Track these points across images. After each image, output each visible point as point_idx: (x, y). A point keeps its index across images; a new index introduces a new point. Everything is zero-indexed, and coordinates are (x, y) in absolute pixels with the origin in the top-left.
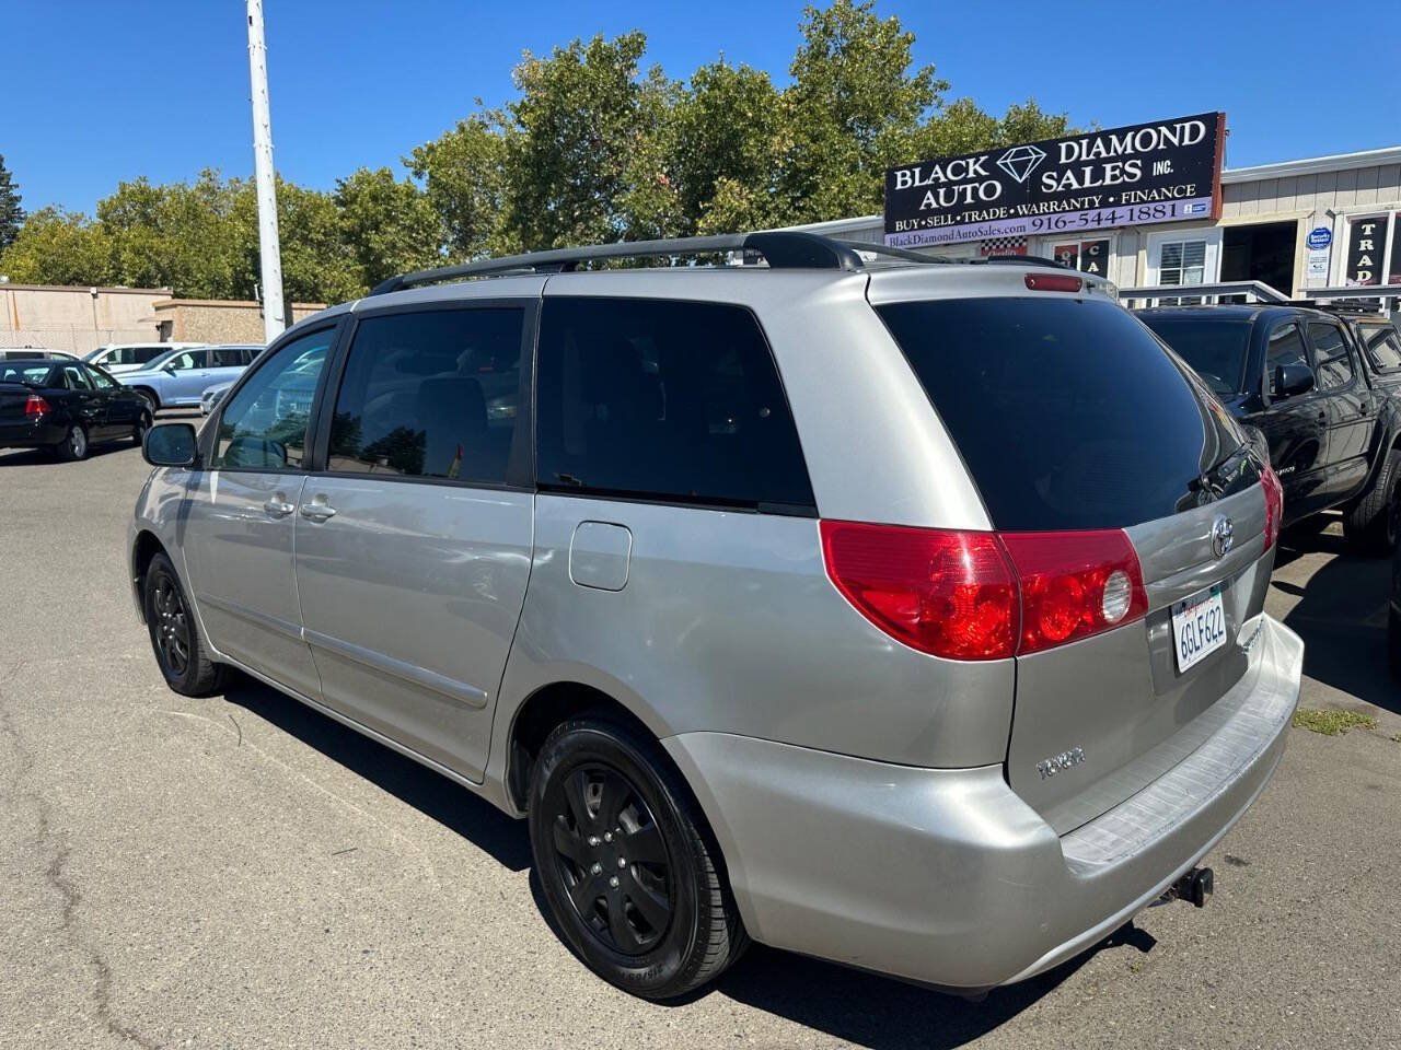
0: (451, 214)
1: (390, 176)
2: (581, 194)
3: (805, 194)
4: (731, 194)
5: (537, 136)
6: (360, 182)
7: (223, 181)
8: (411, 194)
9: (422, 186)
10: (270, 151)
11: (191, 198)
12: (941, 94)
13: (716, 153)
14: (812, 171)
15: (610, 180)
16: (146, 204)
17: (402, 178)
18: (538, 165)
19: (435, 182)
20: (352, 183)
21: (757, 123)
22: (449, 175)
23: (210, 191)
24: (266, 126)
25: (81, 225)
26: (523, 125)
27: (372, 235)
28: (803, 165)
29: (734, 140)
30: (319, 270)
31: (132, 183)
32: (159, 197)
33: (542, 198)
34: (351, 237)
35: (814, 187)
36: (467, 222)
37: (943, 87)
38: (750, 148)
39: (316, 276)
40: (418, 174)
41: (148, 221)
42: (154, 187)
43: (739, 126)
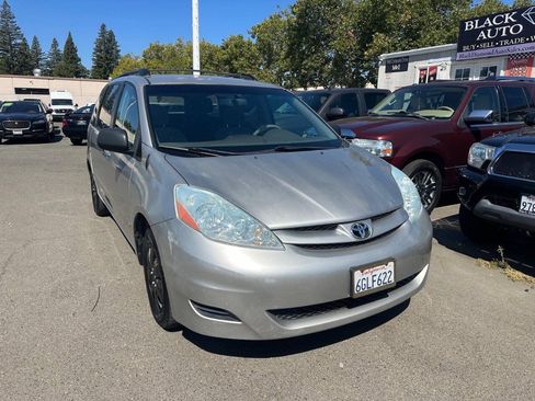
0: (264, 53)
1: (242, 37)
2: (316, 42)
3: (415, 39)
4: (380, 39)
5: (300, 17)
6: (231, 40)
7: (185, 43)
8: (250, 44)
9: (254, 41)
10: (198, 28)
11: (173, 49)
13: (374, 23)
14: (418, 29)
15: (328, 36)
16: (158, 51)
17: (247, 38)
18: (299, 30)
19: (259, 39)
20: (228, 40)
21: (395, 9)
22: (264, 36)
23: (180, 46)
24: (197, 18)
25: (138, 60)
26: (294, 13)
27: (234, 61)
29: (384, 16)
31: (154, 43)
32: (162, 48)
33: (299, 45)
34: (228, 62)
35: (419, 36)
36: (270, 56)
38: (391, 20)
40: (253, 37)
41: (159, 58)
42: (161, 44)
43: (386, 10)
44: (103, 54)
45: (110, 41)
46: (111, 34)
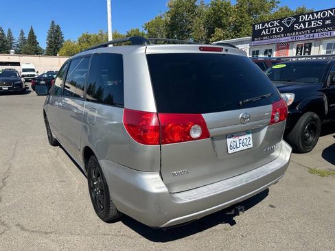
1: (139, 30)
3: (238, 32)
4: (219, 32)
6: (132, 32)
7: (104, 33)
8: (143, 34)
9: (146, 32)
11: (97, 37)
12: (278, 5)
13: (215, 22)
14: (240, 26)
15: (189, 30)
16: (88, 38)
18: (172, 26)
19: (149, 31)
20: (130, 32)
21: (227, 15)
22: (152, 30)
23: (101, 35)
25: (75, 43)
26: (168, 16)
28: (238, 24)
29: (220, 18)
31: (85, 34)
32: (90, 36)
33: (173, 35)
35: (241, 30)
37: (278, 3)
38: (224, 20)
40: (145, 30)
42: (89, 34)
43: (221, 15)
44: (53, 40)
45: (57, 31)
46: (58, 27)
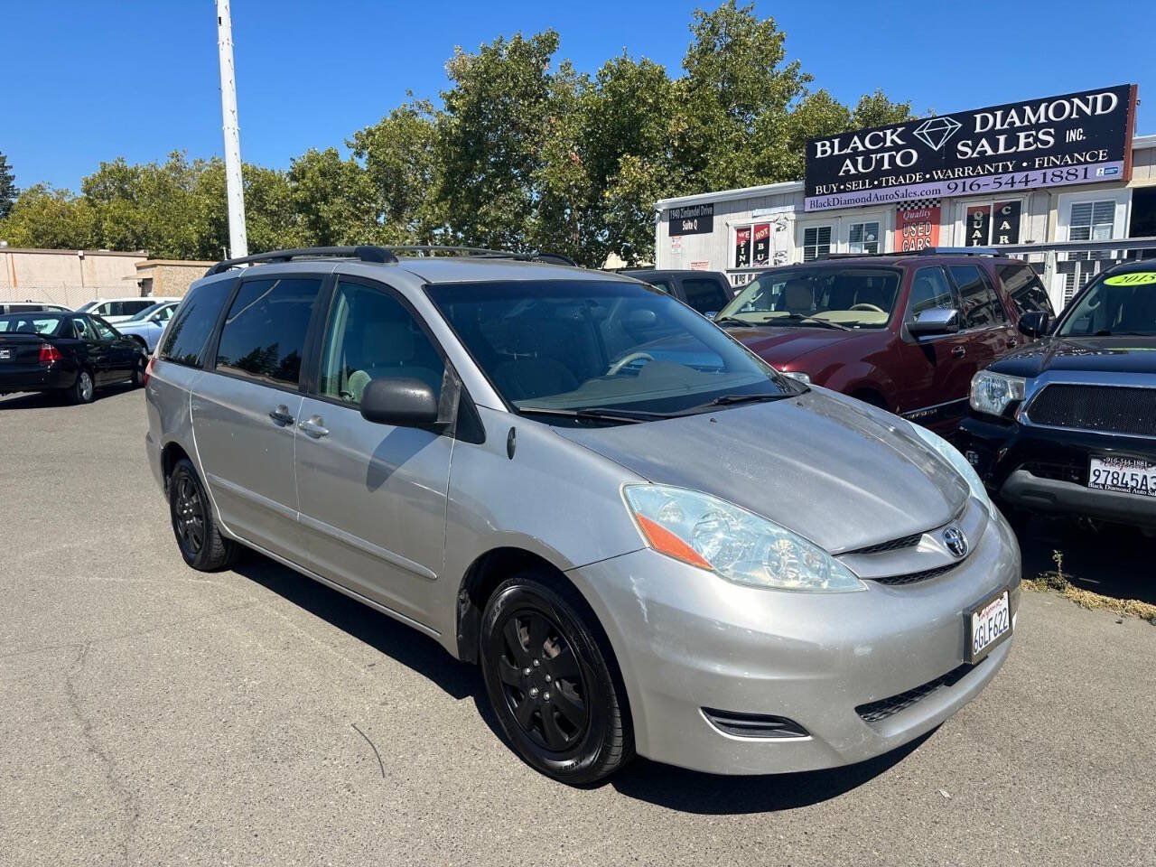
0: (387, 188)
1: (336, 155)
3: (697, 168)
4: (633, 169)
5: (467, 118)
6: (311, 160)
8: (354, 170)
9: (362, 163)
10: (237, 133)
11: (161, 176)
12: (806, 85)
13: (617, 135)
14: (704, 149)
15: (528, 157)
16: (123, 180)
17: (346, 157)
18: (465, 144)
19: (373, 160)
20: (304, 162)
22: (386, 154)
23: (178, 170)
24: (234, 112)
25: (67, 200)
26: (452, 109)
27: (322, 206)
28: (695, 144)
29: (637, 122)
30: (273, 235)
31: (111, 162)
32: (135, 175)
34: (303, 207)
35: (705, 162)
36: (399, 193)
37: (808, 79)
38: (651, 130)
39: (270, 240)
40: (359, 154)
41: (125, 195)
42: (130, 166)
43: (642, 110)
